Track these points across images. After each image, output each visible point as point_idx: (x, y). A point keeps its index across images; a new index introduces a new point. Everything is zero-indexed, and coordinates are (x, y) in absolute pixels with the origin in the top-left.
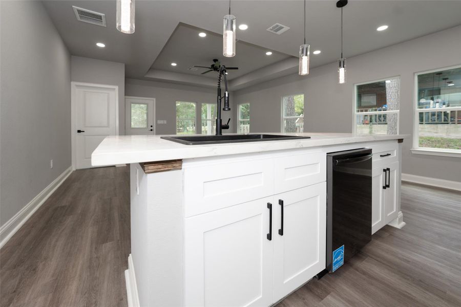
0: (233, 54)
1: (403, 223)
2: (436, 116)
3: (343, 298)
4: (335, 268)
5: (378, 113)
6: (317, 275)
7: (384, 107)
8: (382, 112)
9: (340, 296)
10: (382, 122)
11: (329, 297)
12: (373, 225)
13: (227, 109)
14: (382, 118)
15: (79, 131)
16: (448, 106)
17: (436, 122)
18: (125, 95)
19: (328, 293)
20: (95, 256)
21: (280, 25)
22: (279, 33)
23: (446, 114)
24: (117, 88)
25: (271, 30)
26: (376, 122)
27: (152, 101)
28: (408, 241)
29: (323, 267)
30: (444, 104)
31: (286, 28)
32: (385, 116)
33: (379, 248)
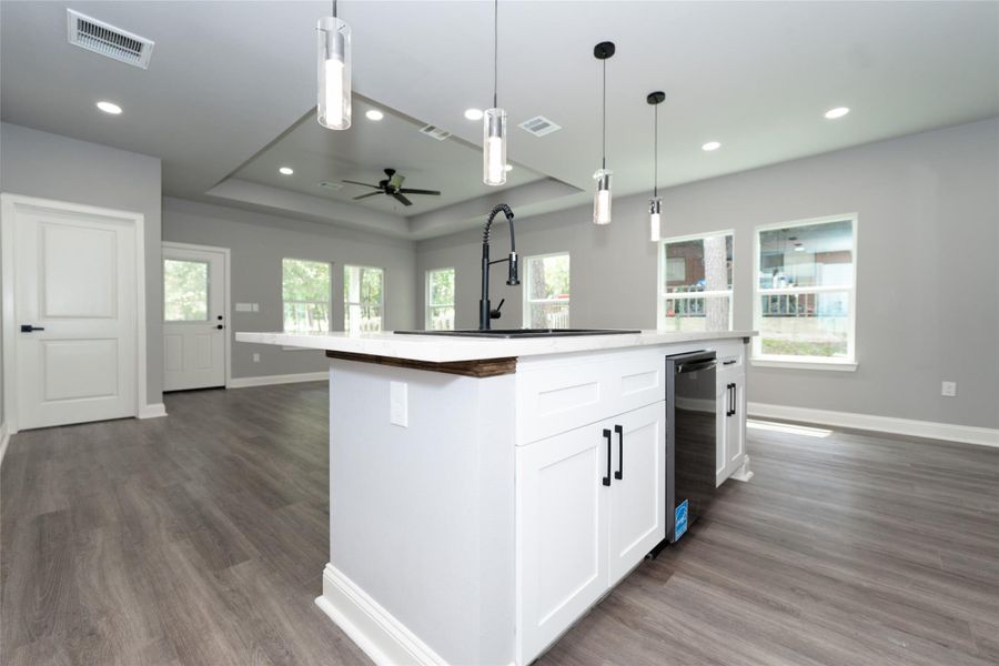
0: (502, 181)
1: (750, 474)
2: (778, 303)
3: (692, 576)
4: (678, 535)
5: (690, 295)
6: (651, 552)
7: (699, 285)
8: (696, 295)
9: (688, 574)
10: (696, 313)
11: (673, 578)
12: (718, 472)
13: (513, 282)
14: (696, 306)
15: (26, 329)
16: (796, 285)
17: (779, 312)
18: (163, 239)
19: (671, 574)
20: (227, 589)
21: (545, 120)
22: (540, 133)
23: (792, 299)
24: (139, 218)
25: (526, 126)
26: (686, 312)
27: (222, 256)
28: (761, 496)
29: (662, 537)
30: (791, 282)
31: (554, 127)
32: (700, 302)
33: (726, 509)
